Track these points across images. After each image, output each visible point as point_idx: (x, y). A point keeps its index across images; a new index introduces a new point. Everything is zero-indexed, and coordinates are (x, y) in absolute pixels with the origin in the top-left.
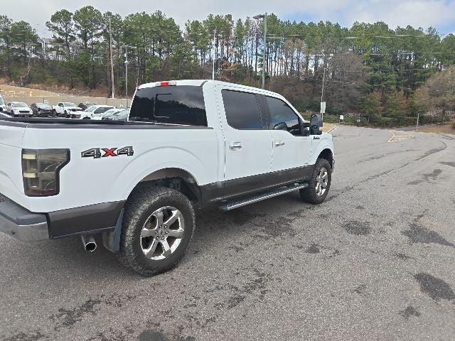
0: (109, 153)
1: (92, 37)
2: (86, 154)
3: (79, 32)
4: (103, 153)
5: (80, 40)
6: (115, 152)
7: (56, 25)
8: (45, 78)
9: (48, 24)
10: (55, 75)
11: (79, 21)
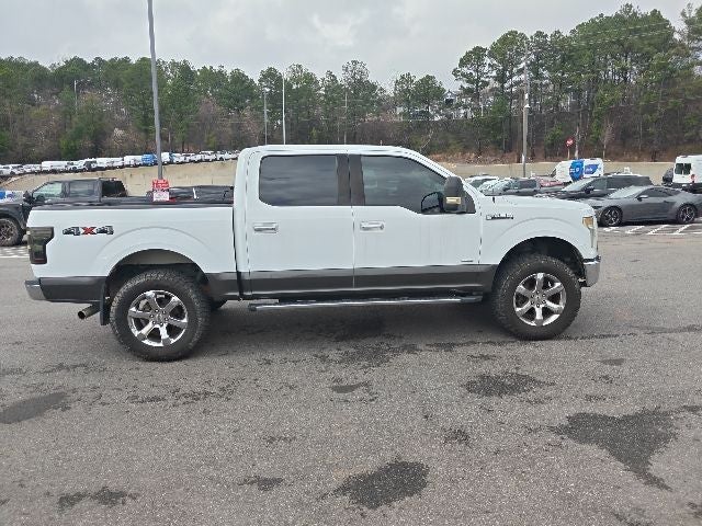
0: (89, 231)
1: (511, 77)
2: (68, 232)
3: (494, 74)
4: (82, 231)
5: (497, 85)
6: (95, 231)
7: (465, 70)
8: (448, 145)
9: (455, 72)
10: (460, 140)
11: (495, 58)
